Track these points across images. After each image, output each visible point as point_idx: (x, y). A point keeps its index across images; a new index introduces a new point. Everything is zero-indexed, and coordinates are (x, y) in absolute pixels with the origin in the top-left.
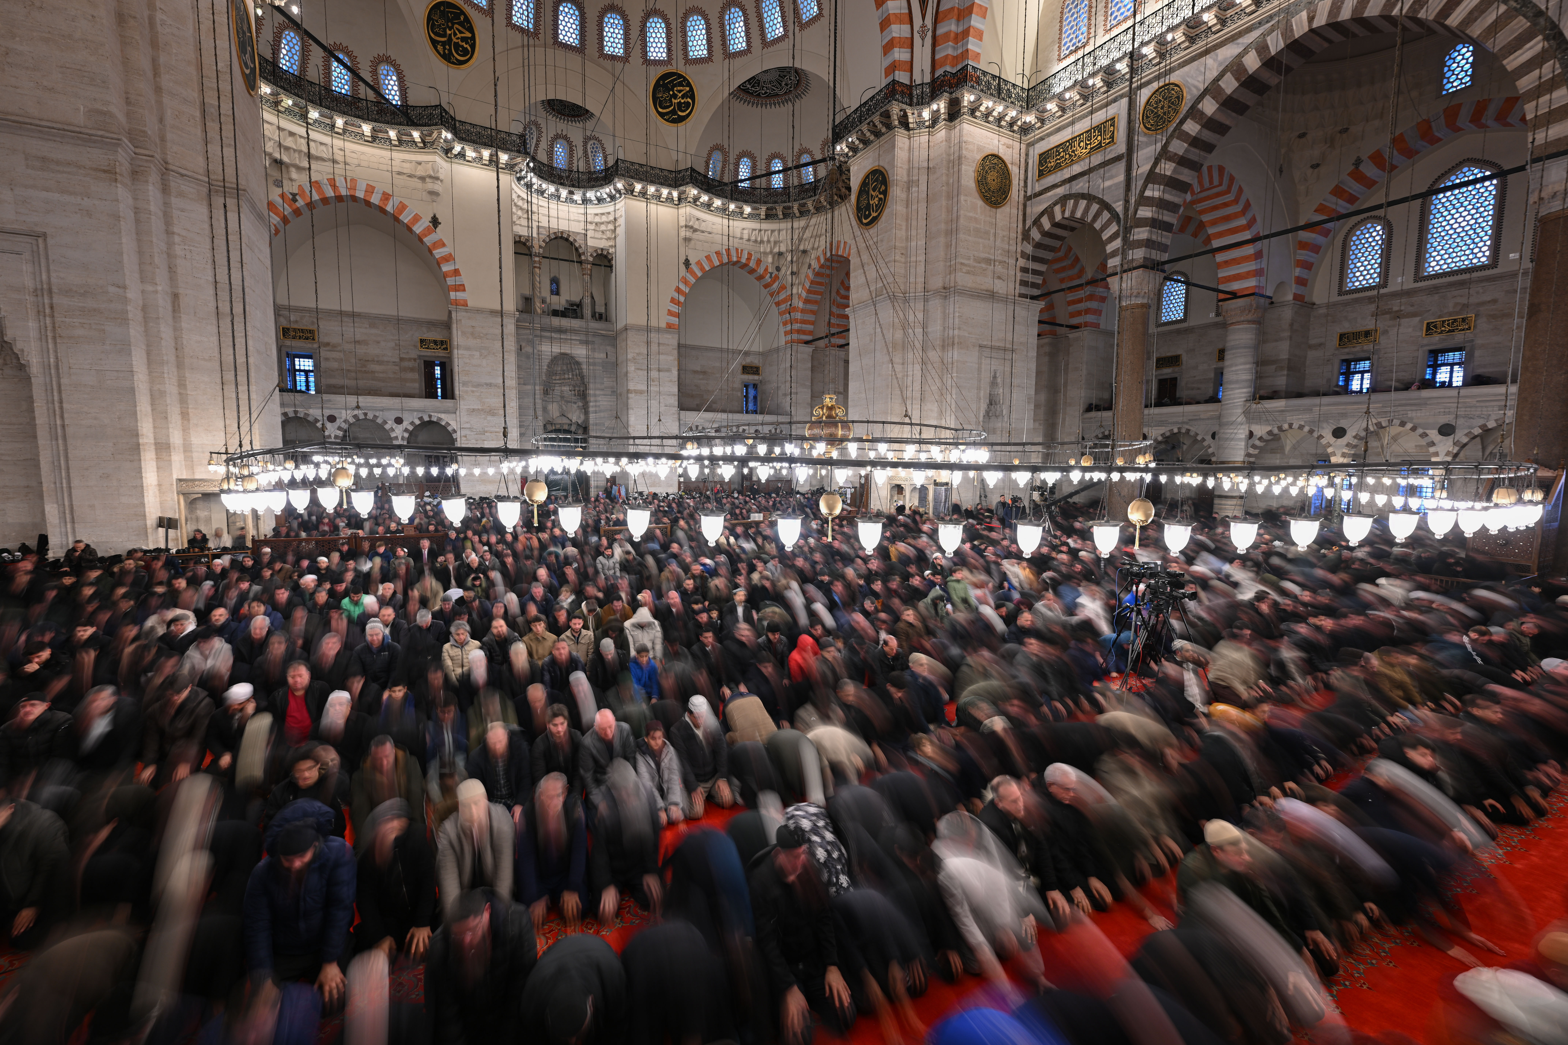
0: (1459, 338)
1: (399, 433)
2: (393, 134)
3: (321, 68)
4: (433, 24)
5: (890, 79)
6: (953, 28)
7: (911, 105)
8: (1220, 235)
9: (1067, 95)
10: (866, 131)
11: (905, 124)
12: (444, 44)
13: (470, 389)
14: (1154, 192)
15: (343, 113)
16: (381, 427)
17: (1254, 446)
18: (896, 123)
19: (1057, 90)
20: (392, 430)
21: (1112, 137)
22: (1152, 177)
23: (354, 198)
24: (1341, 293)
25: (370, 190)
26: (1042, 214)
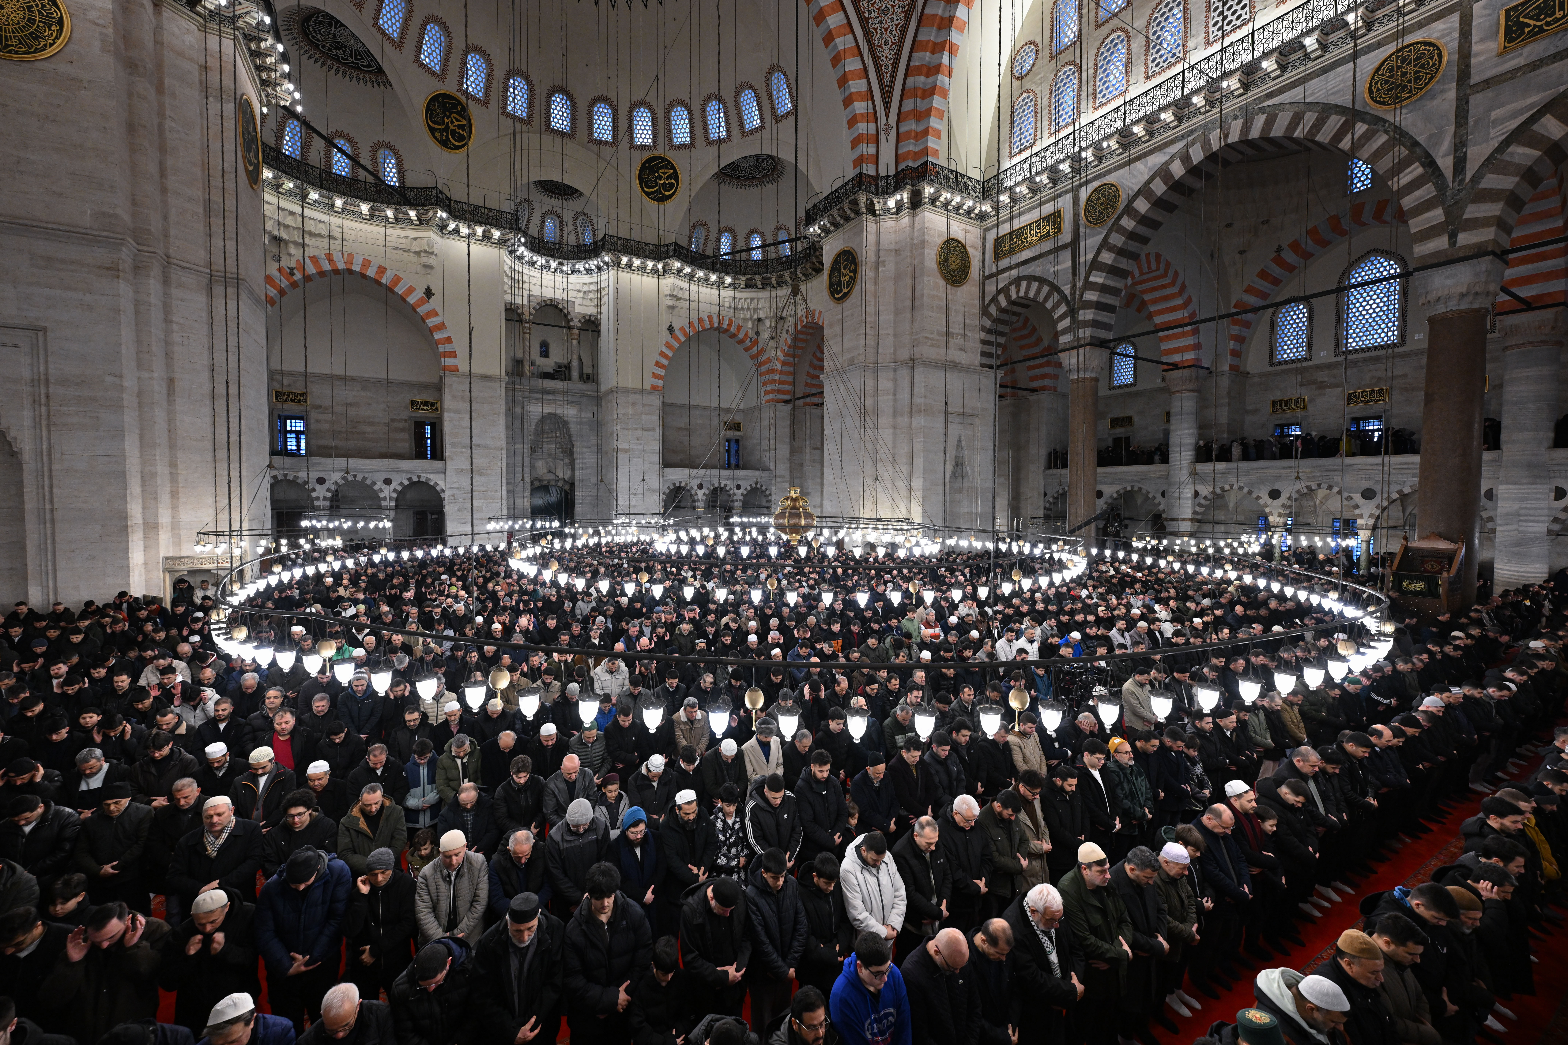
0: (1377, 407)
1: (388, 493)
2: (390, 213)
3: (322, 153)
4: (432, 114)
5: (857, 171)
6: (913, 127)
7: (877, 194)
8: (1161, 312)
9: (1018, 190)
10: (836, 216)
11: (871, 210)
12: (441, 131)
13: (459, 450)
14: (1097, 278)
15: (342, 194)
16: (370, 487)
17: (1200, 505)
18: (864, 210)
19: (1009, 184)
20: (381, 490)
21: (1059, 228)
22: (1095, 265)
23: (350, 271)
24: (1272, 364)
25: (366, 263)
26: (999, 292)
